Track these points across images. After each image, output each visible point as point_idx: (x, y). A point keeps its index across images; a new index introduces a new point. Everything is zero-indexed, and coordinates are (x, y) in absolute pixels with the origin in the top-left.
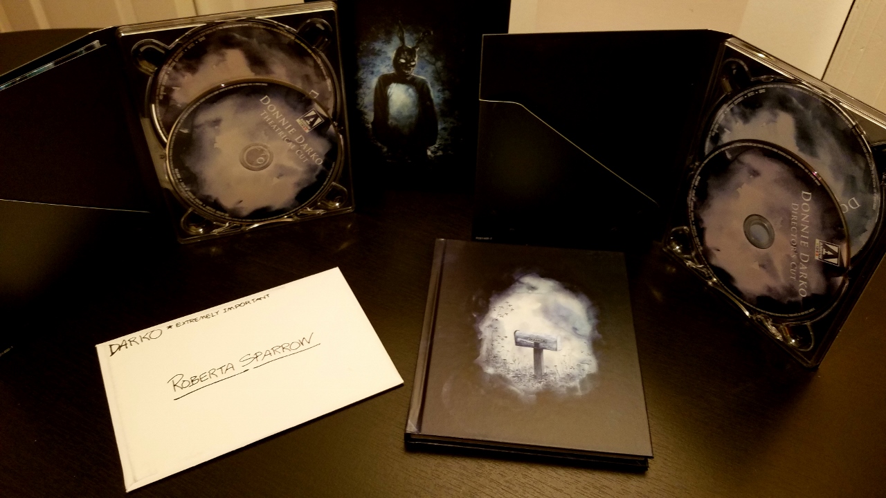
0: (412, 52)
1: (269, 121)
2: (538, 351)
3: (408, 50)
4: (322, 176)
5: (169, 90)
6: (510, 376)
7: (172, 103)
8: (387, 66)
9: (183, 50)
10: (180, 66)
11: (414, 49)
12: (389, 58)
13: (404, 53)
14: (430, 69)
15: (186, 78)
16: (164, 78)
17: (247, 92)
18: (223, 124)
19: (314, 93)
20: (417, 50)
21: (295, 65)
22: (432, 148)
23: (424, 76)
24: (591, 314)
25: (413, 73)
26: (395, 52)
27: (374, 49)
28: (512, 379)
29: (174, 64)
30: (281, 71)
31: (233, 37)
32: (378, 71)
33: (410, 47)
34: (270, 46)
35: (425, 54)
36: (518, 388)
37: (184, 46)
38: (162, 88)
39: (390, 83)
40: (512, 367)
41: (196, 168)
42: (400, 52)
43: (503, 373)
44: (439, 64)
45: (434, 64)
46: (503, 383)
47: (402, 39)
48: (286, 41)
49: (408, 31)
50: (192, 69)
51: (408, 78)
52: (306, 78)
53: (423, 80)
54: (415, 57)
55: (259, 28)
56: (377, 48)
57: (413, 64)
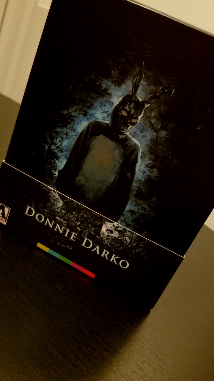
0: (139, 106)
8: (104, 112)
11: (144, 103)
12: (111, 104)
13: (130, 104)
14: (150, 135)
20: (146, 106)
23: (140, 141)
25: (129, 132)
26: (121, 99)
27: (100, 86)
32: (93, 115)
33: (140, 100)
35: (153, 114)
39: (99, 135)
44: (163, 133)
45: (157, 132)
49: (147, 78)
51: (121, 137)
53: (136, 145)
54: (140, 114)
56: (104, 86)
57: (134, 121)
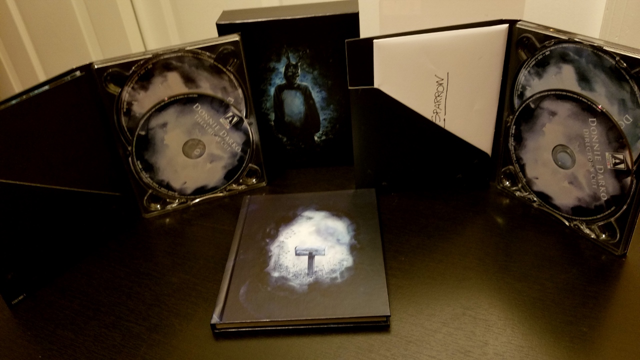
1: (201, 122)
2: (311, 257)
3: (293, 65)
4: (241, 160)
5: (130, 104)
6: (290, 276)
7: (132, 114)
8: (279, 79)
9: (138, 75)
10: (136, 86)
11: (297, 64)
13: (290, 68)
14: (310, 77)
15: (141, 95)
16: (126, 96)
17: (185, 102)
18: (169, 126)
19: (231, 100)
20: (299, 64)
21: (215, 81)
22: (318, 134)
24: (350, 228)
25: (298, 81)
26: (284, 68)
27: (270, 67)
28: (291, 278)
29: (132, 85)
30: (207, 85)
31: (171, 64)
32: (274, 83)
33: (294, 63)
34: (197, 68)
35: (305, 66)
36: (295, 283)
37: (138, 72)
38: (125, 104)
39: (283, 91)
40: (292, 270)
41: (153, 160)
42: (287, 67)
43: (285, 275)
44: (316, 73)
45: (312, 73)
46: (285, 282)
47: (288, 58)
48: (207, 64)
49: (291, 52)
50: (145, 88)
51: (296, 86)
52: (224, 89)
53: (306, 85)
54: (298, 70)
55: (188, 56)
56: (272, 66)
57: (297, 75)
